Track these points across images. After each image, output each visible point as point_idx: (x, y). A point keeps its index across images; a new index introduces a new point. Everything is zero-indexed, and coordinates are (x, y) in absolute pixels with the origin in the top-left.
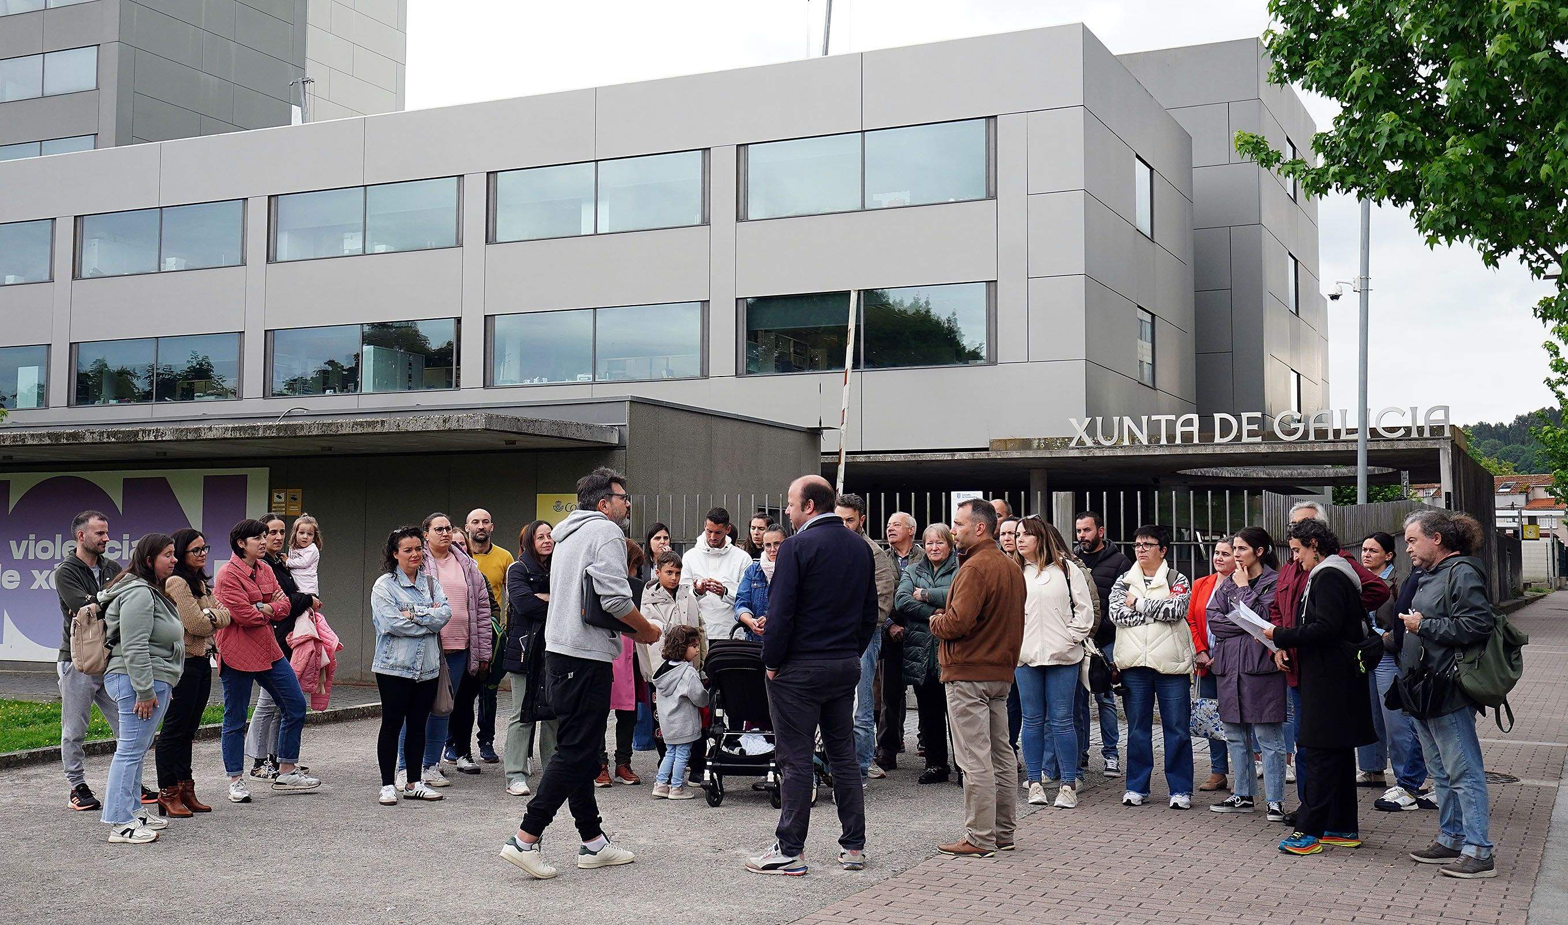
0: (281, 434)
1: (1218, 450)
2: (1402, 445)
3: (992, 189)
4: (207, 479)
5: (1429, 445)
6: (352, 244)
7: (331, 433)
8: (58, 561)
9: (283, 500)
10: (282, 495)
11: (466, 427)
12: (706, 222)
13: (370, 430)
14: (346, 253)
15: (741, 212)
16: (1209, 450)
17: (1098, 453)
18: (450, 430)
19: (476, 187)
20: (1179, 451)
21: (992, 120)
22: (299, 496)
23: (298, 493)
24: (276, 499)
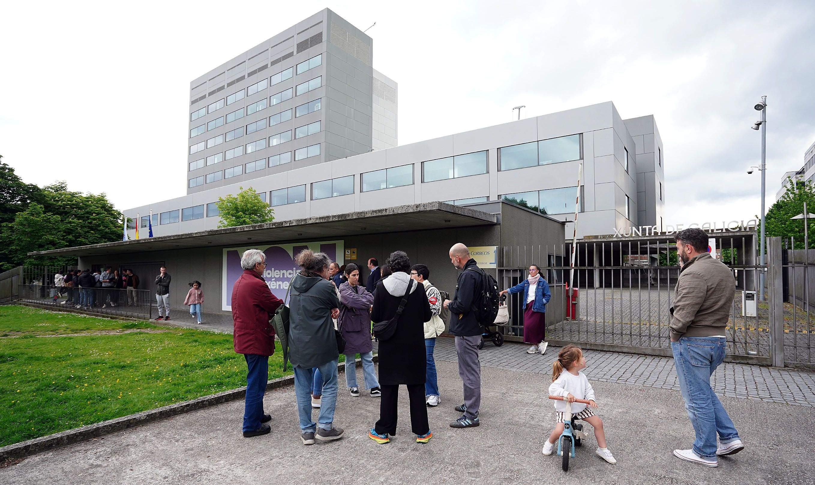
0: (340, 219)
1: (667, 237)
2: (738, 234)
3: (582, 156)
4: (322, 246)
5: (749, 233)
6: (383, 186)
7: (362, 217)
8: (273, 278)
9: (349, 253)
10: (349, 251)
11: (428, 209)
12: (488, 172)
13: (380, 214)
14: (382, 188)
15: (499, 168)
16: (664, 237)
17: (624, 239)
18: (419, 212)
19: (418, 167)
20: (653, 238)
21: (581, 135)
22: (356, 251)
23: (355, 250)
24: (347, 253)
